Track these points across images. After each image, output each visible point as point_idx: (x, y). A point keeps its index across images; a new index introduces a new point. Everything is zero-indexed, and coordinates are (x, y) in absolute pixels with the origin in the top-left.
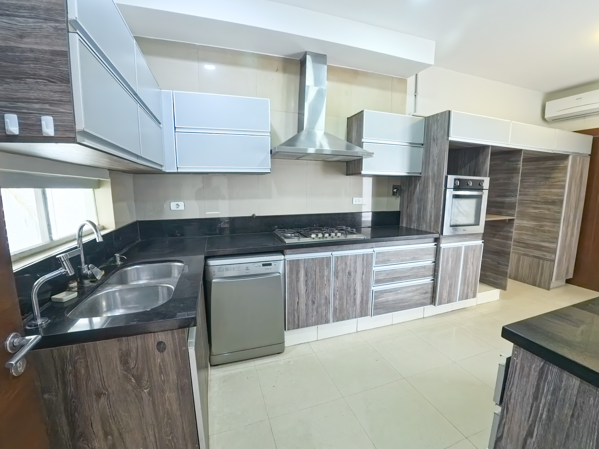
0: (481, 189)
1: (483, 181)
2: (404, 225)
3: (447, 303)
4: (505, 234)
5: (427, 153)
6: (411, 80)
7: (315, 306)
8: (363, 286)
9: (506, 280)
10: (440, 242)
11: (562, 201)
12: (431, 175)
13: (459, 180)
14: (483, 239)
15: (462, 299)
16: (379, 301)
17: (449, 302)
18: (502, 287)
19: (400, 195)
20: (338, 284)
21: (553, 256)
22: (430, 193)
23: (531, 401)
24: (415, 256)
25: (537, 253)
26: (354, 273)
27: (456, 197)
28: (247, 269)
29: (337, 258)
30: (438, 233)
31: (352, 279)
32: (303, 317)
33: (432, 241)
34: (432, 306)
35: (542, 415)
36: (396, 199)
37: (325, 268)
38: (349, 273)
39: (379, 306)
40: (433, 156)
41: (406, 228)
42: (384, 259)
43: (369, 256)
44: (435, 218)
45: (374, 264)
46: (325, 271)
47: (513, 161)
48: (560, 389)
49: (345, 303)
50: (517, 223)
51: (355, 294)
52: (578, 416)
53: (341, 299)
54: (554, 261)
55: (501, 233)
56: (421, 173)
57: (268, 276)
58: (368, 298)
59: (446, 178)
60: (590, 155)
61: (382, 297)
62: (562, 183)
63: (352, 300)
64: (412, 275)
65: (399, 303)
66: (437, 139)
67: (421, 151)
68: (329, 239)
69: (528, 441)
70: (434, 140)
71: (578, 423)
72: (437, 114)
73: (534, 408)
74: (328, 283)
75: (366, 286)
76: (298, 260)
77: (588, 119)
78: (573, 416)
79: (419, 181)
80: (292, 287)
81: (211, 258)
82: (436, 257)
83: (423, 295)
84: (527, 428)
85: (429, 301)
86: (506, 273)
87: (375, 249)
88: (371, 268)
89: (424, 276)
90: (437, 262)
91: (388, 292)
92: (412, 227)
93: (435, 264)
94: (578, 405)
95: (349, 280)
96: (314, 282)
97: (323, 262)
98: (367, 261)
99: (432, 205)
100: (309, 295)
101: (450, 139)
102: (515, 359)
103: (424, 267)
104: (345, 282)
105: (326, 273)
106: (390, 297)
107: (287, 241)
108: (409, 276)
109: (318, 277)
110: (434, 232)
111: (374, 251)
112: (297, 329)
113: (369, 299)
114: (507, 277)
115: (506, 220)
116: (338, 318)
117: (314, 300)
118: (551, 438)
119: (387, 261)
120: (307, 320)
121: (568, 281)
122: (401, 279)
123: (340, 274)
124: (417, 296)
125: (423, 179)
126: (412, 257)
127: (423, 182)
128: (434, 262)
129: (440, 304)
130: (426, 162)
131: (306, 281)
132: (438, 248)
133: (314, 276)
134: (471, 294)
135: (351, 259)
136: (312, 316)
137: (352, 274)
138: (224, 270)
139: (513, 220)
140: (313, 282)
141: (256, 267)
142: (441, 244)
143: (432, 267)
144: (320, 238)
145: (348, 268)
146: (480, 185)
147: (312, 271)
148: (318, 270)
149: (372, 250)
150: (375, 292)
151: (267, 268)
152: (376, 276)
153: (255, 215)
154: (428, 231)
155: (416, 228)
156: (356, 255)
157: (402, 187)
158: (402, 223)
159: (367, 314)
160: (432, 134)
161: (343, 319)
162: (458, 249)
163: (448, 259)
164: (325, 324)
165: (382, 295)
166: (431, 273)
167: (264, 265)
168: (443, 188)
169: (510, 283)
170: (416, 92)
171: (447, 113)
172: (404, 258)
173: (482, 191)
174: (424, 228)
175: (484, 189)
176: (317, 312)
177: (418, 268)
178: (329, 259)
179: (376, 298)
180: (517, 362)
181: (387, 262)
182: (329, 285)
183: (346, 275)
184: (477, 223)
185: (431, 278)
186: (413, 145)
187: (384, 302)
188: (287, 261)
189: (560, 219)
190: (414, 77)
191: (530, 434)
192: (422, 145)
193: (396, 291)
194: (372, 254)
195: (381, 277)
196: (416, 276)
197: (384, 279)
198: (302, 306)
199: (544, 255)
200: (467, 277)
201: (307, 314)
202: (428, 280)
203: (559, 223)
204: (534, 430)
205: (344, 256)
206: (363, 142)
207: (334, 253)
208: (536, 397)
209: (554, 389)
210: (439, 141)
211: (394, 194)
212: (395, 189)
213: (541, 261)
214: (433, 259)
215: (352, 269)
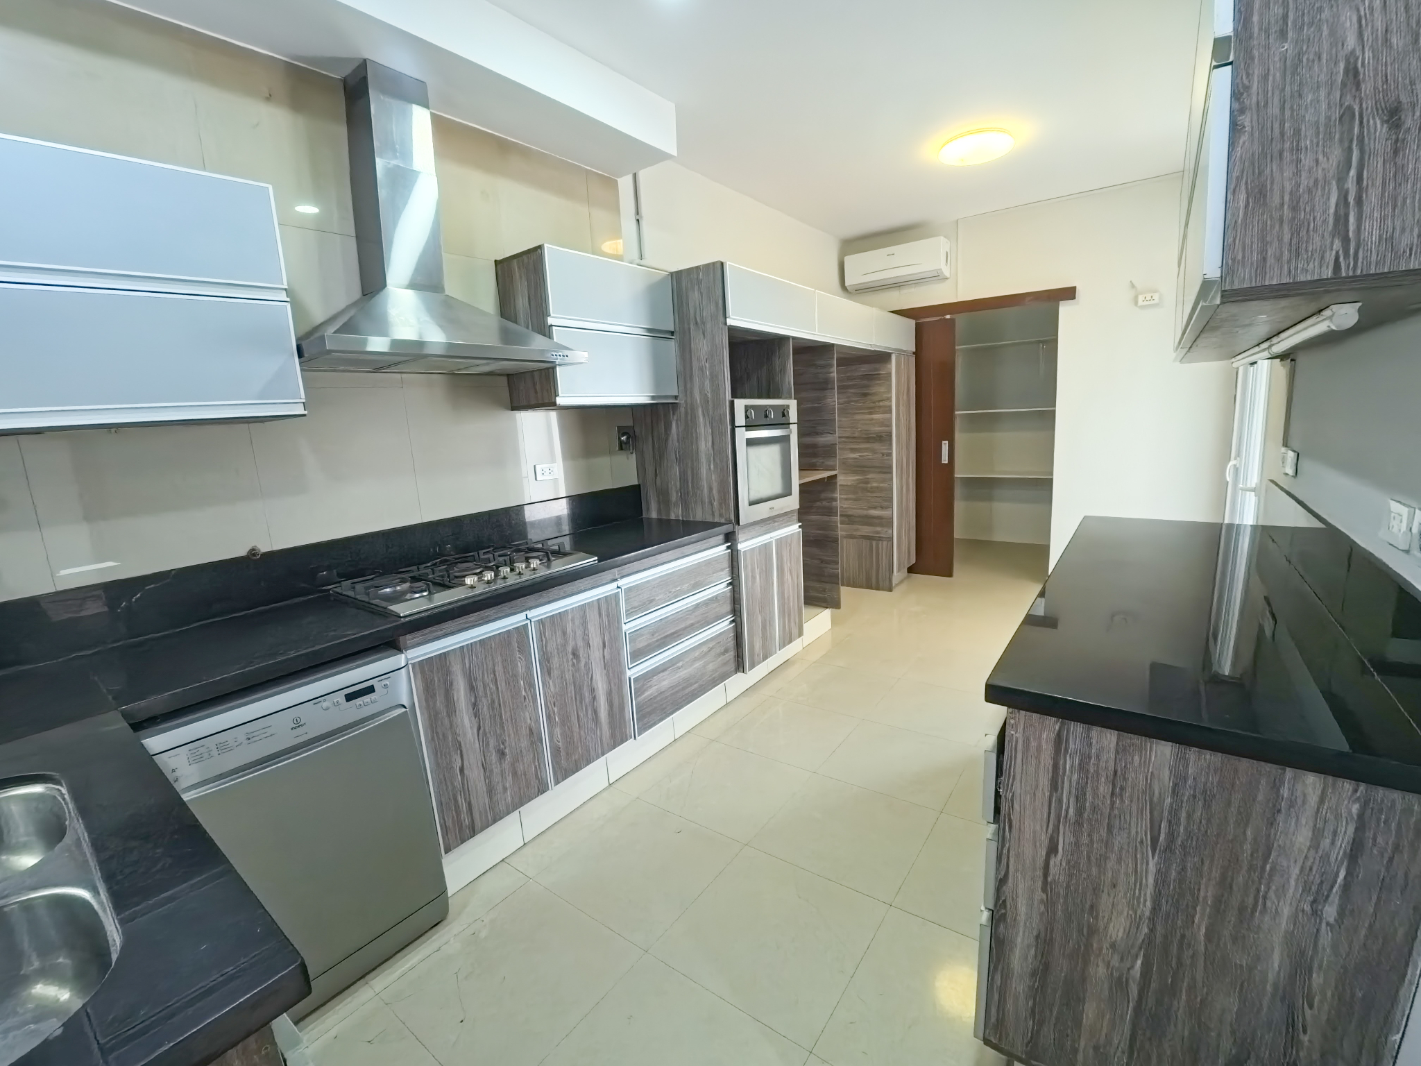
0: (786, 425)
1: (788, 406)
2: (654, 515)
3: (763, 661)
4: (825, 503)
5: (685, 350)
6: (625, 183)
7: (507, 762)
8: (608, 674)
9: (839, 589)
10: (736, 540)
11: (890, 435)
12: (701, 402)
13: (753, 407)
14: (799, 521)
15: (784, 646)
16: (645, 699)
17: (765, 658)
18: (834, 603)
19: (635, 448)
20: (552, 689)
21: (890, 531)
22: (703, 439)
23: (1047, 794)
24: (695, 579)
25: (866, 530)
26: (586, 650)
27: (751, 443)
28: (298, 724)
29: (541, 623)
30: (730, 522)
31: (582, 664)
32: (480, 799)
33: (721, 542)
34: (740, 674)
35: (1067, 811)
36: (628, 458)
37: (518, 656)
38: (575, 654)
39: (648, 710)
40: (699, 360)
41: (660, 520)
42: (643, 601)
43: (612, 600)
44: (719, 492)
45: (624, 619)
46: (517, 664)
47: (822, 367)
48: (1090, 758)
49: (576, 729)
50: (842, 480)
51: (594, 698)
52: (1122, 789)
53: (565, 721)
54: (891, 539)
55: (818, 504)
56: (676, 397)
57: (367, 726)
58: (623, 699)
59: (732, 404)
60: (914, 353)
61: (651, 687)
62: (886, 403)
63: (590, 716)
64: (698, 622)
65: (684, 689)
66: (704, 323)
67: (672, 346)
68: (513, 580)
69: (1052, 863)
70: (697, 323)
71: (1122, 801)
72: (697, 268)
73: (1053, 804)
74: (529, 693)
75: (614, 670)
76: (443, 657)
77: (905, 291)
78: (1113, 794)
79: (674, 414)
80: (437, 733)
81: (144, 728)
82: (732, 574)
83: (723, 657)
84: (1047, 842)
85: (732, 666)
86: (837, 576)
87: (621, 582)
88: (620, 628)
89: (719, 618)
90: (736, 583)
91: (659, 673)
92: (673, 517)
93: (733, 588)
94: (1119, 773)
95: (578, 670)
96: (496, 701)
97: (510, 644)
98: (608, 616)
99: (709, 466)
100: (487, 738)
101: (729, 322)
102: (1012, 732)
103: (715, 599)
104: (568, 676)
105: (521, 669)
106: (665, 682)
107: (403, 609)
108: (692, 624)
109: (502, 685)
110: (723, 521)
111: (618, 587)
112: (471, 837)
113: (625, 701)
114: (838, 584)
115: (824, 478)
116: (565, 770)
117: (502, 746)
118: (1086, 841)
119: (647, 603)
120: (492, 809)
121: (911, 570)
122: (678, 636)
123: (555, 661)
124: (711, 664)
125: (683, 410)
126: (692, 582)
127: (683, 416)
128: (730, 584)
129: (752, 666)
130: (685, 374)
131: (475, 705)
132: (735, 553)
133: (491, 686)
134: (795, 631)
135: (573, 620)
136: (505, 789)
137: (582, 653)
138: (215, 752)
139: (836, 475)
140: (493, 701)
141: (327, 709)
142: (739, 545)
143: (729, 594)
144: (488, 582)
145: (571, 644)
146: (784, 415)
147: (486, 676)
148: (499, 669)
149: (614, 585)
150: (636, 680)
151: (361, 703)
152: (632, 644)
153: (259, 551)
154: (709, 519)
155: (681, 519)
156: (584, 606)
157: (637, 430)
158: (648, 509)
159: (626, 736)
160: (692, 311)
161: (577, 769)
162: (766, 547)
163: (753, 570)
164: (538, 796)
165: (650, 683)
166: (727, 607)
167: (349, 697)
168: (729, 427)
169: (846, 593)
170: (638, 213)
171: (719, 266)
172: (679, 588)
173: (789, 428)
174: (699, 515)
175: (791, 422)
176: (515, 774)
177: (707, 603)
178: (522, 631)
179: (639, 692)
180: (1016, 737)
181: (649, 605)
182: (532, 697)
183: (568, 661)
184: (787, 493)
185: (730, 617)
186: (655, 333)
187: (656, 697)
188: (413, 665)
189: (891, 467)
190: (629, 178)
191: (1052, 849)
192: (672, 333)
193: (673, 665)
194: (616, 595)
195: (641, 644)
196: (706, 622)
197: (649, 645)
198: (475, 775)
199: (878, 533)
200: (786, 601)
201: (491, 790)
202: (725, 625)
203: (891, 473)
204: (1058, 841)
205: (558, 616)
206: (552, 326)
207: (531, 614)
208: (1055, 785)
209: (1081, 761)
210: (709, 326)
211: (622, 447)
212: (623, 436)
213: (874, 543)
214: (728, 579)
215: (580, 643)
